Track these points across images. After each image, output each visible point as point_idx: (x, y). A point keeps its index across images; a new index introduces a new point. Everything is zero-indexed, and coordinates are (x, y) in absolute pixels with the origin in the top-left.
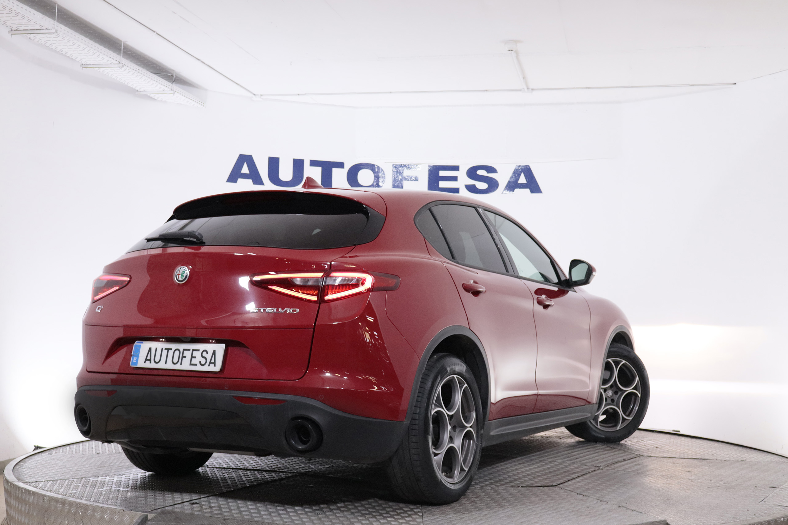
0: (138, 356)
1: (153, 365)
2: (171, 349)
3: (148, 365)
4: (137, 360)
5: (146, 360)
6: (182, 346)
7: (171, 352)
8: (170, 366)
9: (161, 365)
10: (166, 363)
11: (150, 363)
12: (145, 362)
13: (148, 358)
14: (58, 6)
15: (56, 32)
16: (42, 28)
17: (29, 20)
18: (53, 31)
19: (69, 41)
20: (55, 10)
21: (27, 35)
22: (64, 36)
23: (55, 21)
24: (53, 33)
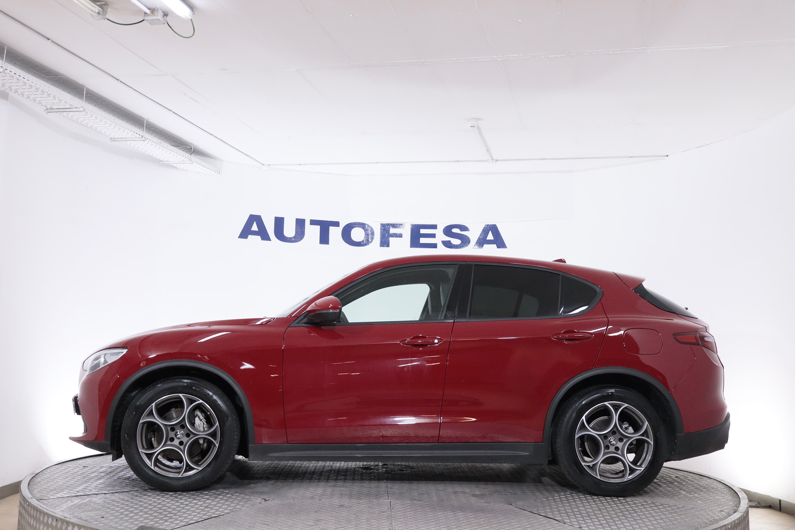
14: (86, 88)
15: (84, 110)
16: (72, 107)
17: (60, 100)
18: (82, 109)
19: (96, 118)
20: (84, 92)
21: (60, 113)
22: (92, 114)
23: (83, 101)
24: (81, 111)
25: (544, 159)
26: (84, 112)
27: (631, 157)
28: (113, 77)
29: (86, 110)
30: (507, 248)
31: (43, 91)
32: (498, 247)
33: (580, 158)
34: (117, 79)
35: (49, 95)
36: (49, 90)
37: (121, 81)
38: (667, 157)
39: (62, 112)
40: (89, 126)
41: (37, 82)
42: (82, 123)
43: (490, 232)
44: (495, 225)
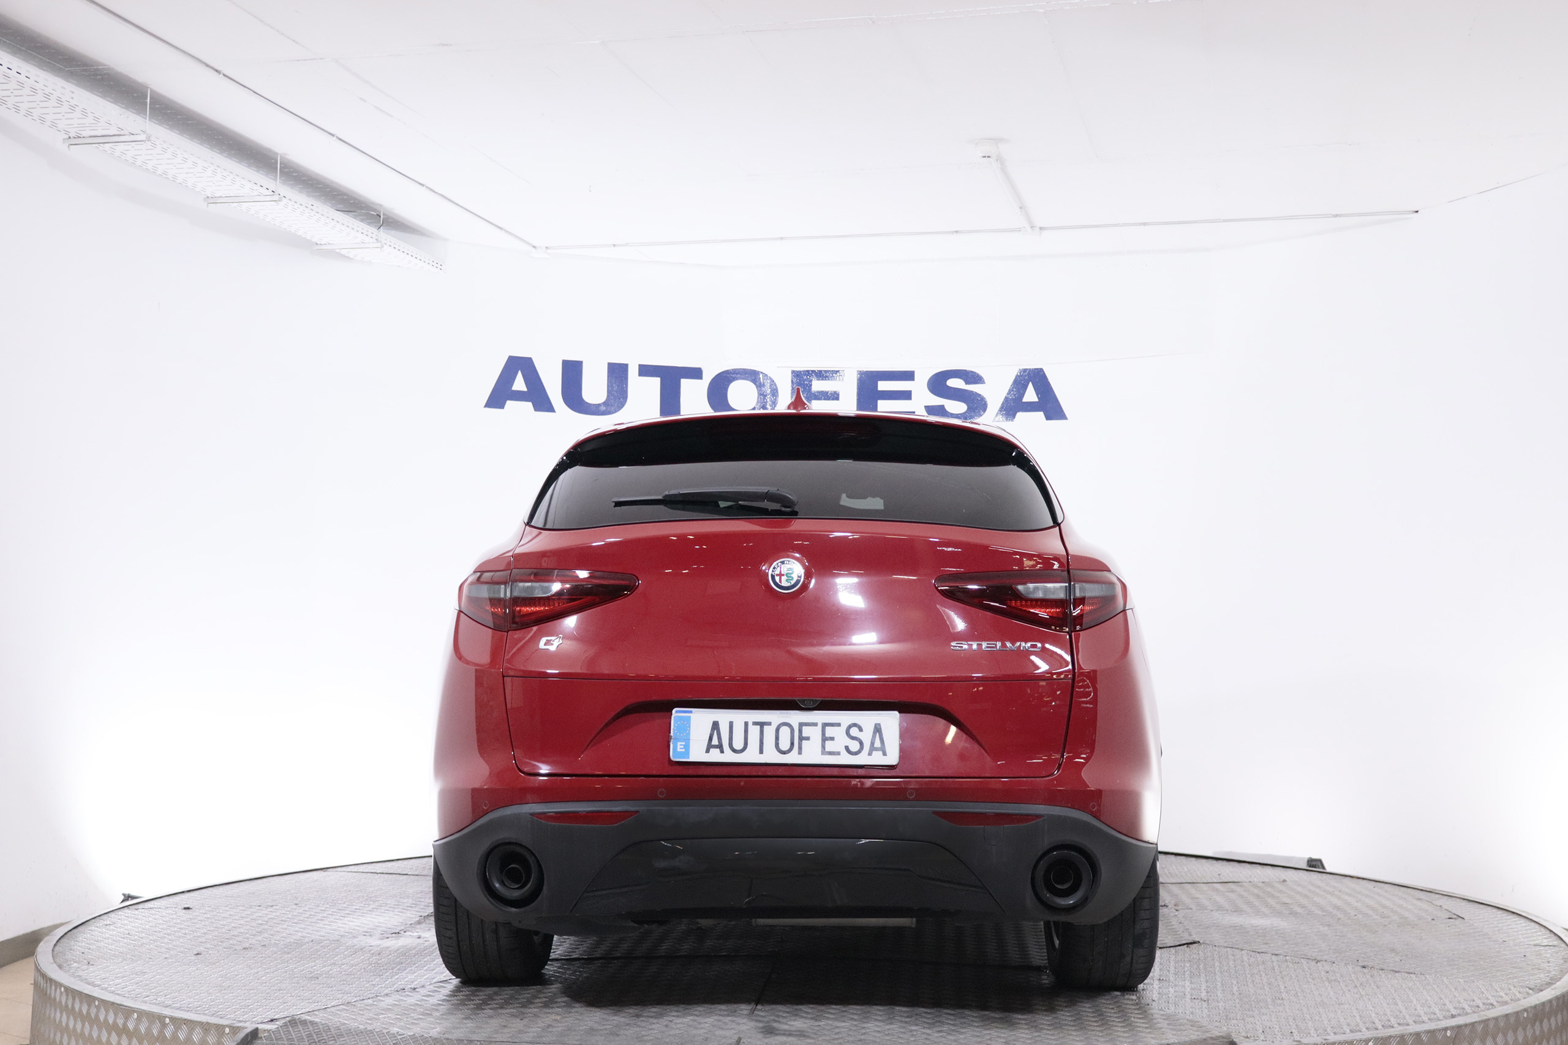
14: (152, 91)
15: (149, 139)
16: (122, 133)
17: (97, 119)
18: (143, 137)
19: (175, 155)
20: (147, 99)
21: (97, 145)
22: (165, 146)
23: (146, 119)
24: (143, 141)
25: (1145, 224)
26: (149, 142)
27: (1336, 216)
28: (207, 65)
29: (153, 139)
30: (1066, 419)
31: (59, 100)
32: (1048, 418)
33: (1225, 221)
34: (217, 71)
35: (73, 108)
36: (72, 98)
37: (224, 75)
38: (1416, 213)
39: (101, 145)
40: (159, 172)
41: (47, 80)
42: (144, 167)
43: (1030, 386)
44: (1041, 370)
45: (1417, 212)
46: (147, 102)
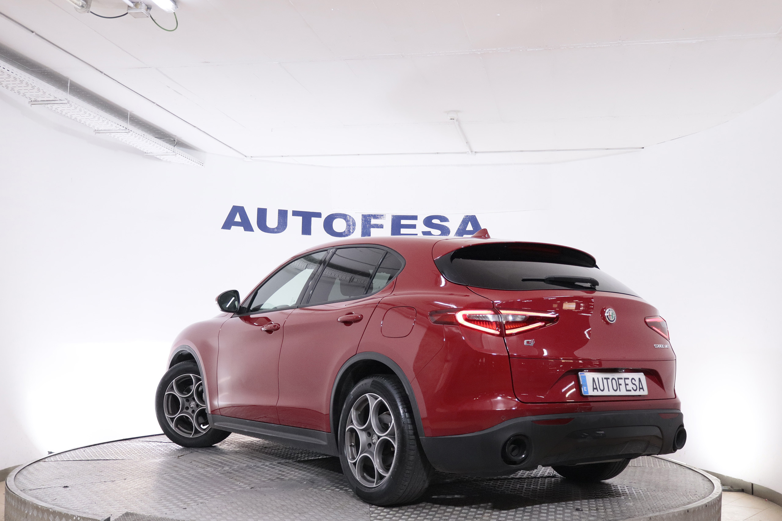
0: (586, 386)
1: (599, 393)
2: (609, 378)
3: (596, 393)
4: (587, 389)
5: (594, 389)
6: (616, 376)
7: (609, 381)
8: (612, 393)
9: (606, 393)
10: (609, 391)
11: (598, 391)
12: (593, 391)
13: (595, 387)
14: (71, 81)
15: (68, 102)
16: (56, 99)
17: (44, 93)
18: (66, 102)
19: (80, 110)
20: (68, 84)
21: (44, 105)
22: (76, 106)
23: (67, 93)
24: (66, 103)
25: (522, 151)
26: (69, 104)
27: (607, 149)
28: (97, 69)
29: (70, 102)
31: (27, 83)
33: (558, 150)
34: (101, 72)
35: (33, 87)
36: (33, 83)
37: (104, 74)
39: (46, 105)
40: (73, 118)
41: (22, 74)
42: (66, 116)
43: (470, 223)
44: (475, 216)
45: (643, 148)
46: (68, 86)
